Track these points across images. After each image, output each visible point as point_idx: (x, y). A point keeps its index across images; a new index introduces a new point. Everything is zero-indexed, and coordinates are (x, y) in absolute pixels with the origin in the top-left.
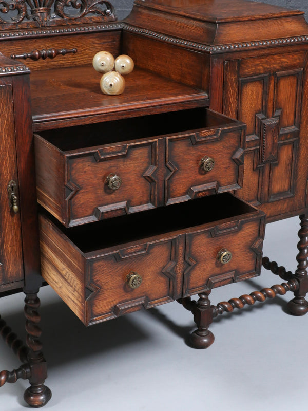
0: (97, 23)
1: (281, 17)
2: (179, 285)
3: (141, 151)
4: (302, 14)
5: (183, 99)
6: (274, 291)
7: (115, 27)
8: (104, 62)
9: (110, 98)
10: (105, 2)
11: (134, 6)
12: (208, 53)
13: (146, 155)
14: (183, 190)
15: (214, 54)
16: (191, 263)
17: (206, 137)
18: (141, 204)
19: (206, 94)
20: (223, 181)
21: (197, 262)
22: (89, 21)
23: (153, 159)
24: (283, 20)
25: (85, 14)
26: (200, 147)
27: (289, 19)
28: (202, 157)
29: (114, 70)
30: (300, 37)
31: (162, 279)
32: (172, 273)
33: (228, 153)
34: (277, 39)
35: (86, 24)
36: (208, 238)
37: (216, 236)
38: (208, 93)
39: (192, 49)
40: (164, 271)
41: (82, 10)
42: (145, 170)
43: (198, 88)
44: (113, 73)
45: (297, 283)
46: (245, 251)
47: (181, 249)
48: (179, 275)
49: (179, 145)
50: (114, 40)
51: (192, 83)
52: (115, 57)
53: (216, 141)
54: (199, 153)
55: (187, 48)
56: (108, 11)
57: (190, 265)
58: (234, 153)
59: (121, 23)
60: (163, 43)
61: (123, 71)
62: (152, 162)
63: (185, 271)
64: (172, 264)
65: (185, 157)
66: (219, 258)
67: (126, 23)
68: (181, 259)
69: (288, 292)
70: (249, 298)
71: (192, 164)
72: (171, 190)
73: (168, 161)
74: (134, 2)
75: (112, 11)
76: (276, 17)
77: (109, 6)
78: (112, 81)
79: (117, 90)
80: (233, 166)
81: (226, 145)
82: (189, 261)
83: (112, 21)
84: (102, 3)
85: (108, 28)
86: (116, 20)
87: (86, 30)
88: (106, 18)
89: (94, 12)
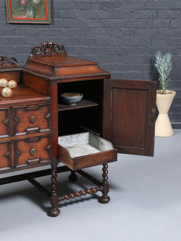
0: (9, 67)
1: (87, 65)
2: (13, 162)
3: (2, 112)
4: (97, 64)
5: (38, 99)
6: (91, 191)
7: (18, 69)
8: (3, 83)
9: (5, 98)
10: (13, 58)
11: (27, 60)
12: (50, 79)
13: (5, 114)
14: (23, 130)
15: (52, 80)
16: (18, 153)
17: (32, 108)
18: (3, 135)
19: (50, 98)
20: (42, 127)
21: (21, 153)
22: (5, 67)
23: (7, 116)
24: (88, 66)
25: (3, 64)
26: (29, 112)
27: (91, 66)
28: (31, 116)
29: (8, 86)
30: (95, 73)
31: (5, 159)
32: (9, 156)
33: (43, 115)
34: (83, 74)
35: (4, 68)
36: (25, 143)
37: (29, 142)
38: (50, 97)
39: (45, 78)
40: (5, 155)
41: (2, 62)
42: (4, 120)
43: (47, 95)
44: (7, 88)
45: (103, 188)
46: (44, 150)
47: (12, 146)
48: (13, 158)
49: (19, 111)
50: (18, 75)
51: (45, 93)
52: (8, 81)
53: (37, 109)
54: (29, 114)
55: (43, 78)
56: (15, 62)
57: (17, 154)
58: (46, 115)
59: (21, 67)
60: (35, 75)
61: (12, 87)
62: (7, 117)
63: (15, 156)
64: (9, 153)
65: (23, 116)
66: (31, 152)
67: (23, 68)
68: (13, 151)
69: (98, 192)
70: (78, 194)
71: (26, 119)
72: (17, 129)
73: (15, 117)
74: (28, 59)
75: (16, 63)
76: (84, 65)
77: (15, 60)
78: (7, 91)
79: (9, 95)
80: (46, 121)
81: (42, 112)
82: (17, 152)
83: (17, 67)
84: (11, 59)
85: (14, 70)
86: (19, 66)
87: (4, 70)
88: (13, 66)
89: (8, 63)
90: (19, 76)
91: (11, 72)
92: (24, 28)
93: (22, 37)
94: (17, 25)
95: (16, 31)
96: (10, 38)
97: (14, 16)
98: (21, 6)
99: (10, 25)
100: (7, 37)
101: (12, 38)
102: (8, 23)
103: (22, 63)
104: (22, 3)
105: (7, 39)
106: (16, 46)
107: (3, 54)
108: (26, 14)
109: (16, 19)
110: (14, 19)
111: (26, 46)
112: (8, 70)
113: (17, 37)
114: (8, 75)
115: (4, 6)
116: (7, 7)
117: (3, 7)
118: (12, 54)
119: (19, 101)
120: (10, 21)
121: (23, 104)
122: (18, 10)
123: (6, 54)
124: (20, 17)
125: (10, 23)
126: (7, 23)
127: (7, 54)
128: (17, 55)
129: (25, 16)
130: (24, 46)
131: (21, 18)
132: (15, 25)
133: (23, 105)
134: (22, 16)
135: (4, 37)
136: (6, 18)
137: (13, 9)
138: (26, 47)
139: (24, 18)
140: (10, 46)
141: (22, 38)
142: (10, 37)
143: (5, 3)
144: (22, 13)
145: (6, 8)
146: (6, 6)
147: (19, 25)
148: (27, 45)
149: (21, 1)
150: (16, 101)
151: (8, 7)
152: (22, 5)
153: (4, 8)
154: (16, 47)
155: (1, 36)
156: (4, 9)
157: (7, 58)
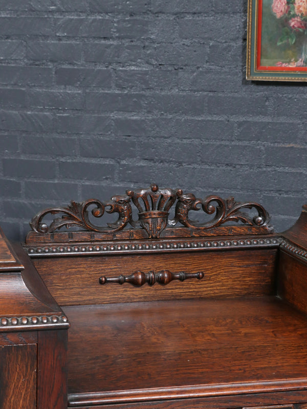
0: (240, 236)
7: (268, 243)
10: (255, 206)
11: (303, 213)
22: (227, 233)
25: (221, 222)
41: (217, 216)
50: (265, 263)
56: (260, 219)
59: (278, 237)
67: (284, 238)
75: (264, 220)
83: (264, 234)
84: (250, 207)
85: (255, 244)
86: (271, 232)
87: (221, 246)
88: (254, 229)
89: (236, 220)
90: (269, 267)
91: (245, 252)
92: (290, 96)
93: (282, 119)
94: (271, 87)
95: (267, 103)
96: (248, 121)
97: (265, 62)
98: (287, 33)
99: (253, 87)
100: (242, 119)
101: (255, 123)
102: (248, 81)
103: (277, 194)
104: (292, 24)
105: (240, 124)
106: (264, 146)
107: (227, 165)
108: (300, 57)
109: (270, 69)
110: (265, 69)
111: (291, 145)
112: (235, 245)
113: (270, 121)
114: (233, 260)
115: (241, 35)
116: (249, 37)
117: (238, 38)
118: (251, 166)
119: (265, 386)
120: (256, 74)
121: (282, 398)
122: (279, 44)
123: (234, 167)
124: (284, 65)
125: (254, 82)
126: (245, 82)
127: (237, 167)
128: (265, 169)
129: (296, 61)
130: (288, 146)
131: (285, 68)
132: (265, 87)
133: (282, 401)
134: (289, 62)
135: (233, 119)
136: (243, 66)
137: (265, 43)
138: (292, 148)
139: (294, 66)
140: (246, 143)
141: (281, 123)
142: (250, 119)
143: (245, 27)
144: (290, 52)
145: (245, 40)
146: (246, 35)
147: (278, 88)
148: (296, 143)
149: (290, 21)
150: (254, 387)
151: (252, 36)
152: (291, 30)
153: (242, 41)
154: (263, 148)
155: (226, 117)
156: (240, 43)
157: (234, 204)
